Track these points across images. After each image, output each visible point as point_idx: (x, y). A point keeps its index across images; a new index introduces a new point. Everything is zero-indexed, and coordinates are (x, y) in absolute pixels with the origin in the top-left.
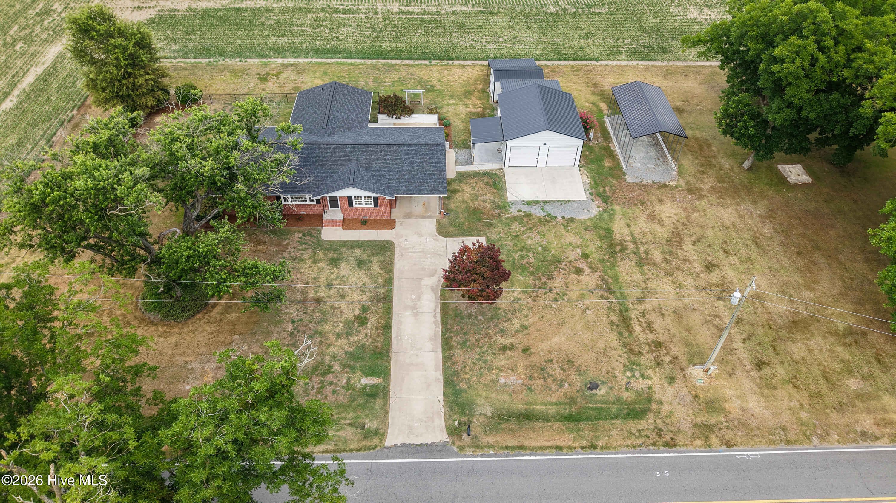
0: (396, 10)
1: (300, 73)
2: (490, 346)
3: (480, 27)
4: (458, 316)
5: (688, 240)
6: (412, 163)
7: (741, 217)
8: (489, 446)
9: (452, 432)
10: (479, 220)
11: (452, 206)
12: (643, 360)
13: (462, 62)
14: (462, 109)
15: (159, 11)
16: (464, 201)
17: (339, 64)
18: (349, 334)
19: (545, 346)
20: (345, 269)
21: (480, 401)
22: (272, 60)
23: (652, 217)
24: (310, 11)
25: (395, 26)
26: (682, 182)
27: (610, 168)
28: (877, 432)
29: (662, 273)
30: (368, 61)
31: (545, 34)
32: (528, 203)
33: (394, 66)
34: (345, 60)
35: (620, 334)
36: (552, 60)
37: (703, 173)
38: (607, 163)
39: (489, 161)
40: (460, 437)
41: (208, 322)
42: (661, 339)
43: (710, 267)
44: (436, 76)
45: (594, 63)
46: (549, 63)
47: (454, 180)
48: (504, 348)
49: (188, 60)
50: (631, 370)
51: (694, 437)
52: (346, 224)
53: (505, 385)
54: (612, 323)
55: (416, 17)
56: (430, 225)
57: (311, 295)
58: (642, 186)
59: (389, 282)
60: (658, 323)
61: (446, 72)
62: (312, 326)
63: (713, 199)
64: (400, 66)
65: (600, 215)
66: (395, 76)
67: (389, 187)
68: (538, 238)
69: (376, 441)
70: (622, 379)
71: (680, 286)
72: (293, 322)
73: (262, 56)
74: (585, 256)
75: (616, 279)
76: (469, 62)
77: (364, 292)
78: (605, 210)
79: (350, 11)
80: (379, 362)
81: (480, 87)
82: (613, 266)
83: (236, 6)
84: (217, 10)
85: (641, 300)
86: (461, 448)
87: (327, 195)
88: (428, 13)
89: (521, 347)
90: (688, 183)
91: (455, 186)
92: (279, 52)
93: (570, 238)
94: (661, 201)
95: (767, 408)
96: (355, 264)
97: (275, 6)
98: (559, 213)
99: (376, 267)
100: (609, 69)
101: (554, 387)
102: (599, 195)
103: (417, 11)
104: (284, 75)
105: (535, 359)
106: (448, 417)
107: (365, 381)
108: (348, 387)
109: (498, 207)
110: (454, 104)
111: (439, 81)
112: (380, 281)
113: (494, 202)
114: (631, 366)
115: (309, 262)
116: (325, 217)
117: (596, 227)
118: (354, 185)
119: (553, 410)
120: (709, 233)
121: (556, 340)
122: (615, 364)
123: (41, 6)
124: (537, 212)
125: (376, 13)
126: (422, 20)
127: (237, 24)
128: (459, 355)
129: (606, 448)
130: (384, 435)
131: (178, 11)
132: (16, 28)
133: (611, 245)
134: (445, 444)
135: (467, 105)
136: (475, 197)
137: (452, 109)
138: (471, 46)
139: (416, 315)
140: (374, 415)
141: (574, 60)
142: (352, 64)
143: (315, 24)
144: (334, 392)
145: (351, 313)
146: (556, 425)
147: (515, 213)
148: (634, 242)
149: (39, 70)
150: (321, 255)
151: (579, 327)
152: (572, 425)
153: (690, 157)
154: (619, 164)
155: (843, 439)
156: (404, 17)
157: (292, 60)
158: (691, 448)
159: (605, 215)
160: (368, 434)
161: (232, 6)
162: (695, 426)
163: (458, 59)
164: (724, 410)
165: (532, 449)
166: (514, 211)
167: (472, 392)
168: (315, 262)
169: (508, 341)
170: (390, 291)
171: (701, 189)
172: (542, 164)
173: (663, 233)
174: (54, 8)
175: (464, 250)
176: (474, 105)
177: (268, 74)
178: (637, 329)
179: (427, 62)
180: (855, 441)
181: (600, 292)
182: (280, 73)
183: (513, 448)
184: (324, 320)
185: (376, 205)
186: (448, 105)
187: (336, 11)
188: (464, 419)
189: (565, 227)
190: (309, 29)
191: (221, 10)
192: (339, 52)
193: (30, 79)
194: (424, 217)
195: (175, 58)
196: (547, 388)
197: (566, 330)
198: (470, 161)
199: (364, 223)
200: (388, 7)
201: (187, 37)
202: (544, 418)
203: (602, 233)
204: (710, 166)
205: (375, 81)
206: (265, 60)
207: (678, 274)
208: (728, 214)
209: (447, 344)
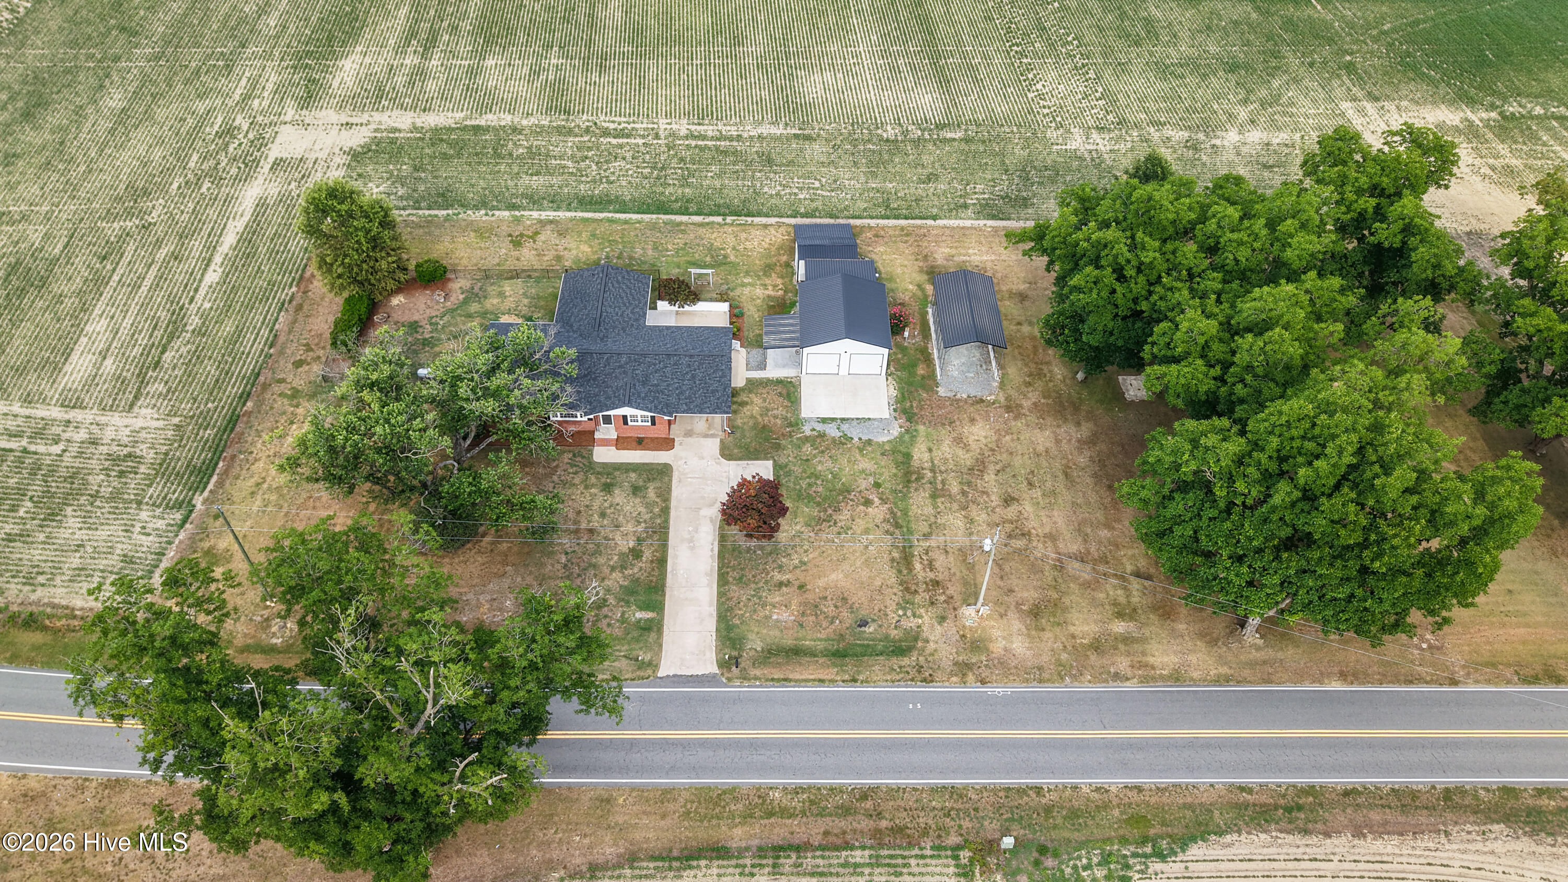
0: (683, 132)
1: (562, 234)
2: (766, 582)
3: (791, 163)
4: (736, 550)
5: (992, 468)
6: (693, 377)
7: (1058, 442)
8: (756, 678)
9: (722, 664)
10: (767, 440)
11: (739, 422)
12: (918, 598)
13: (764, 220)
14: (759, 292)
15: (376, 130)
16: (752, 417)
17: (611, 221)
18: (623, 567)
19: (821, 583)
20: (619, 496)
21: (751, 636)
22: (526, 213)
23: (959, 441)
24: (570, 132)
25: (682, 160)
26: (1002, 399)
27: (923, 377)
28: (1129, 674)
29: (955, 506)
30: (647, 217)
31: (874, 175)
32: (824, 421)
33: (680, 224)
34: (618, 216)
35: (900, 571)
36: (877, 217)
37: (1030, 384)
38: (921, 370)
39: (784, 366)
40: (729, 670)
41: (479, 552)
42: (940, 577)
43: (1008, 500)
44: (731, 240)
45: (930, 222)
46: (873, 222)
47: (742, 389)
48: (781, 584)
49: (421, 212)
50: (904, 609)
51: (952, 674)
52: (621, 443)
53: (777, 621)
54: (893, 560)
55: (710, 143)
56: (713, 446)
57: (583, 526)
58: (955, 401)
59: (666, 511)
60: (941, 561)
61: (743, 236)
62: (585, 558)
63: (1032, 418)
64: (686, 224)
65: (901, 436)
66: (680, 240)
67: (667, 405)
68: (829, 464)
69: (650, 672)
70: (893, 617)
71: (972, 521)
72: (567, 553)
73: (513, 207)
74: (877, 485)
75: (905, 512)
76: (773, 220)
77: (640, 523)
78: (907, 431)
79: (623, 133)
80: (654, 597)
81: (784, 258)
82: (905, 497)
83: (473, 123)
84: (450, 130)
85: (927, 536)
86: (729, 679)
87: (601, 414)
88: (726, 138)
89: (797, 583)
90: (1008, 398)
91: (743, 397)
92: (535, 200)
93: (865, 464)
94: (972, 421)
95: (1029, 649)
96: (630, 491)
97: (525, 122)
98: (855, 433)
99: (651, 494)
100: (948, 232)
101: (825, 624)
102: (905, 411)
103: (710, 133)
104: (542, 237)
105: (810, 596)
106: (719, 651)
107: (639, 615)
108: (623, 620)
109: (790, 425)
110: (749, 284)
111: (734, 248)
112: (657, 510)
113: (786, 419)
114: (904, 605)
115: (581, 488)
116: (597, 435)
117: (894, 451)
118: (630, 404)
119: (821, 646)
120: (1017, 461)
121: (833, 576)
122: (888, 602)
123: (219, 120)
124: (832, 431)
125: (657, 137)
126: (717, 148)
127: (477, 154)
128: (734, 591)
129: (866, 681)
130: (657, 667)
131: (400, 131)
132: (195, 157)
133: (908, 473)
134: (714, 676)
135: (765, 286)
136: (765, 411)
137: (747, 290)
138: (778, 194)
139: (692, 548)
140: (649, 648)
141: (906, 218)
142: (626, 222)
143: (579, 154)
144: (609, 625)
145: (625, 544)
146: (821, 660)
147: (808, 433)
148: (933, 470)
150: (593, 479)
151: (858, 563)
152: (838, 661)
153: (1019, 363)
154: (934, 371)
155: (1096, 679)
156: (693, 143)
157: (551, 214)
158: (947, 684)
159: (907, 437)
160: (642, 665)
161: (468, 123)
162: (956, 664)
163: (759, 214)
164: (988, 649)
165: (796, 681)
166: (807, 430)
167: (744, 628)
168: (586, 487)
169: (785, 578)
170: (667, 521)
171: (1021, 406)
172: (844, 371)
173: (967, 459)
174: (237, 123)
175: (744, 483)
176: (775, 286)
177: (522, 235)
178: (918, 566)
179: (719, 219)
180: (1106, 681)
181: (887, 526)
182: (537, 233)
183: (778, 680)
184: (597, 552)
185: (653, 423)
186: (743, 285)
187: (606, 133)
188: (735, 653)
189: (861, 450)
190: (570, 164)
191: (453, 129)
192: (610, 202)
193: (230, 239)
194: (706, 436)
195: (404, 209)
196: (818, 624)
197: (846, 566)
198: (762, 366)
199: (640, 443)
200: (674, 126)
201: (416, 175)
202: (812, 654)
203: (900, 458)
204: (1040, 375)
205: (655, 248)
206: (517, 213)
207: (973, 507)
208: (1043, 439)
209: (723, 579)
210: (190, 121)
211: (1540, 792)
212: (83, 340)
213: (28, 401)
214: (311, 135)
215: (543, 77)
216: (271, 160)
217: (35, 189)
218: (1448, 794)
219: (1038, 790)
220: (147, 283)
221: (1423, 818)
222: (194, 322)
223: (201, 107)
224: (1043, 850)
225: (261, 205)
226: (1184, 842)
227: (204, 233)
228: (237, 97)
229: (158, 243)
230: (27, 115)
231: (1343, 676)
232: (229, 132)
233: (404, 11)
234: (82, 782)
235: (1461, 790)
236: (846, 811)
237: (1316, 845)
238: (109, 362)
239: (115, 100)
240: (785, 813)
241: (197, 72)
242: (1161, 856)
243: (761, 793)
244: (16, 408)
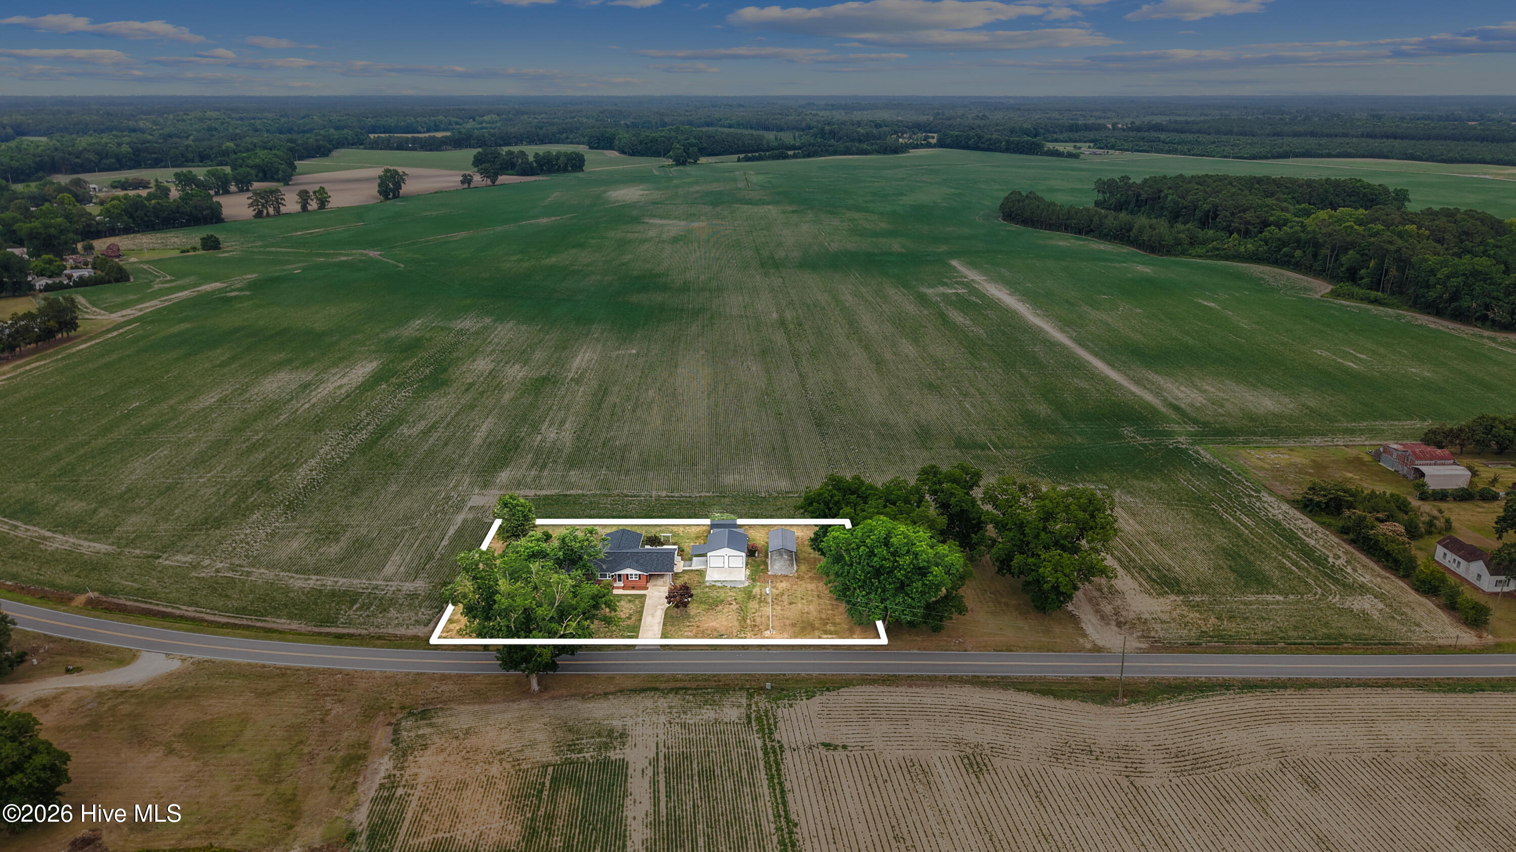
0: (664, 495)
2: (683, 625)
4: (671, 617)
5: (787, 595)
6: (658, 560)
7: (817, 587)
11: (678, 582)
12: (747, 629)
14: (692, 543)
16: (684, 581)
19: (706, 625)
20: (623, 603)
23: (774, 586)
24: (610, 496)
25: (662, 504)
26: (796, 575)
27: (762, 568)
29: (769, 605)
32: (715, 581)
35: (740, 622)
37: (809, 571)
39: (699, 565)
42: (757, 624)
43: (792, 603)
44: (682, 529)
47: (679, 572)
48: (689, 627)
52: (625, 586)
53: (686, 635)
54: (738, 619)
55: (676, 499)
56: (665, 589)
58: (775, 576)
59: (642, 607)
60: (758, 619)
61: (687, 528)
63: (808, 581)
65: (749, 586)
66: (658, 530)
67: (646, 569)
68: (716, 593)
70: (735, 634)
71: (775, 609)
74: (736, 599)
75: (746, 607)
77: (631, 610)
78: (752, 584)
79: (635, 496)
81: (705, 534)
82: (747, 603)
83: (563, 493)
84: (552, 496)
85: (754, 613)
87: (617, 573)
88: (684, 498)
89: (696, 626)
90: (799, 575)
91: (679, 575)
93: (731, 593)
94: (781, 582)
96: (628, 600)
97: (588, 493)
98: (729, 585)
99: (637, 602)
101: (706, 636)
102: (752, 579)
103: (677, 496)
107: (629, 634)
109: (700, 583)
110: (688, 541)
111: (683, 532)
112: (639, 606)
113: (698, 581)
114: (740, 631)
116: (615, 585)
117: (745, 590)
118: (630, 569)
120: (798, 593)
121: (712, 624)
122: (734, 630)
123: (444, 494)
124: (719, 584)
125: (651, 497)
126: (679, 501)
127: (565, 504)
128: (669, 628)
132: (433, 506)
133: (750, 596)
135: (695, 543)
136: (689, 579)
137: (686, 543)
139: (653, 616)
143: (613, 503)
145: (625, 615)
148: (761, 595)
149: (456, 527)
151: (723, 620)
153: (807, 566)
154: (767, 567)
156: (668, 499)
159: (751, 586)
166: (708, 584)
169: (691, 624)
170: (642, 610)
171: (804, 577)
172: (726, 566)
173: (776, 592)
174: (452, 495)
176: (700, 543)
181: (737, 611)
185: (640, 578)
187: (627, 496)
189: (731, 590)
191: (554, 495)
192: (626, 517)
193: (451, 531)
194: (661, 588)
196: (703, 636)
198: (689, 565)
199: (633, 587)
203: (747, 592)
204: (814, 569)
205: (646, 532)
207: (776, 605)
208: (811, 586)
209: (664, 624)
210: (430, 495)
211: (988, 677)
212: (390, 562)
213: (369, 579)
214: (487, 498)
215: (598, 478)
216: (469, 506)
217: (362, 517)
218: (950, 677)
219: (784, 675)
220: (416, 545)
221: (938, 683)
222: (437, 556)
223: (434, 490)
224: (783, 690)
225: (465, 521)
226: (839, 688)
227: (440, 529)
228: (451, 485)
229: (420, 533)
230: (353, 493)
231: (919, 649)
232: (448, 498)
233: (530, 456)
234: (408, 674)
235: (956, 676)
236: (706, 680)
237: (892, 689)
238: (402, 568)
239: (394, 488)
240: (681, 680)
241: (431, 478)
242: (828, 690)
243: (674, 676)
244: (364, 581)
